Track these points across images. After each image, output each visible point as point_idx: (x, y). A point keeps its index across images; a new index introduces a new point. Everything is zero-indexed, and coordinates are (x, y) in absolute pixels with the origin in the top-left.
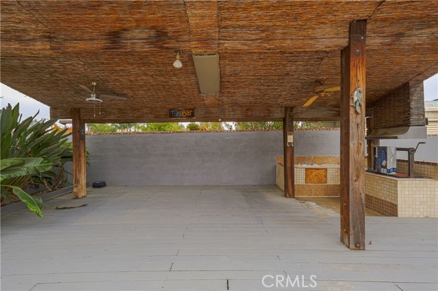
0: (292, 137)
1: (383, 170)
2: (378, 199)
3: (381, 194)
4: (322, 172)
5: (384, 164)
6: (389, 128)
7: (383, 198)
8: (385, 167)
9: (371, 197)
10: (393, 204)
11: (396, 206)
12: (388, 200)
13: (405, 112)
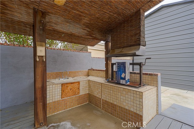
0: (43, 49)
1: (122, 82)
2: (122, 108)
3: (124, 104)
4: (76, 85)
5: (123, 76)
6: (123, 48)
7: (127, 108)
8: (124, 79)
9: (115, 105)
10: (138, 115)
11: (141, 117)
12: (132, 110)
13: (136, 35)
